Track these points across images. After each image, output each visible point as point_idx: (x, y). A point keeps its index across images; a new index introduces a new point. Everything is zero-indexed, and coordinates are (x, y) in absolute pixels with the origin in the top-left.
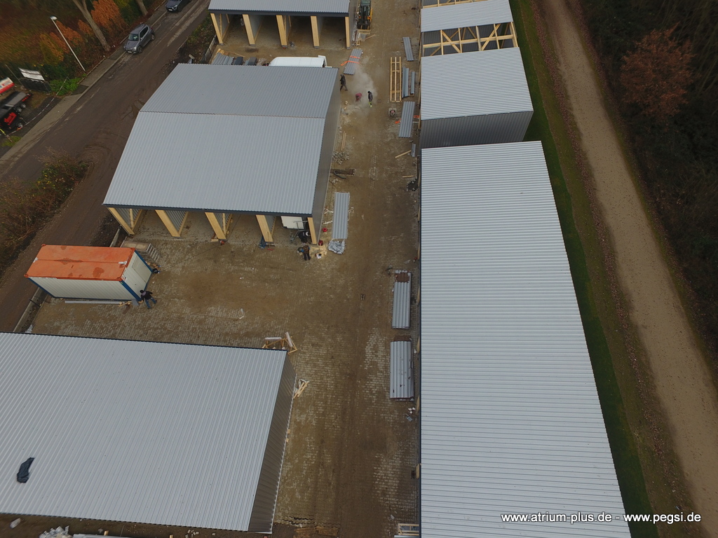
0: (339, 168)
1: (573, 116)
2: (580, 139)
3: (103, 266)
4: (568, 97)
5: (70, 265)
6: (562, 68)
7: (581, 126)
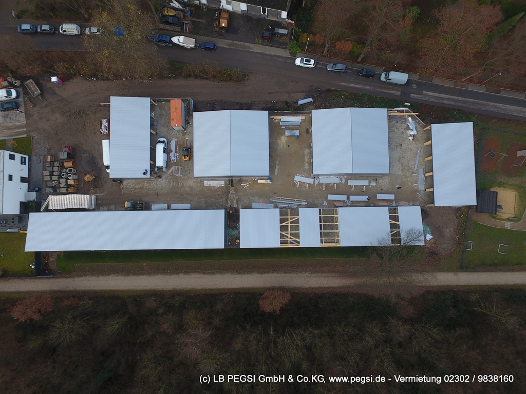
0: (234, 181)
1: (273, 273)
2: (259, 273)
3: (175, 120)
4: (285, 273)
5: (175, 110)
6: (307, 274)
7: (266, 275)
